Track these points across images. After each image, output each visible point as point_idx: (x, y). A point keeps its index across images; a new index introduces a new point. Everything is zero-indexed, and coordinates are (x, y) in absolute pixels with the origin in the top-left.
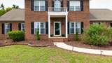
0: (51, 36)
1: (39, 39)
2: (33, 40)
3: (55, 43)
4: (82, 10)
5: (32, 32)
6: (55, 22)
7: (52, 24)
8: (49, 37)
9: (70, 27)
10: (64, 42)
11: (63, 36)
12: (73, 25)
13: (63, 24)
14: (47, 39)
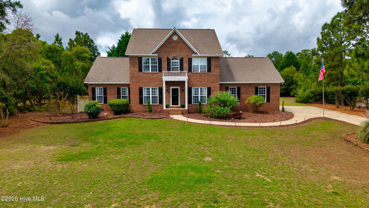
0: (167, 106)
1: (150, 111)
2: (143, 111)
3: (171, 116)
4: (209, 70)
5: (141, 102)
6: (171, 88)
7: (168, 91)
8: (165, 108)
9: (193, 95)
10: (182, 114)
11: (183, 106)
12: (196, 92)
13: (183, 90)
14: (162, 111)
